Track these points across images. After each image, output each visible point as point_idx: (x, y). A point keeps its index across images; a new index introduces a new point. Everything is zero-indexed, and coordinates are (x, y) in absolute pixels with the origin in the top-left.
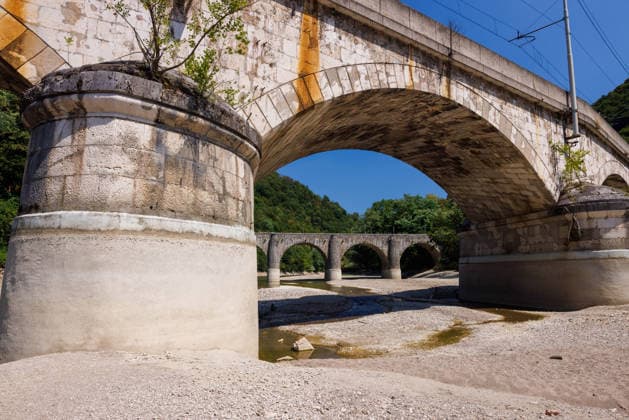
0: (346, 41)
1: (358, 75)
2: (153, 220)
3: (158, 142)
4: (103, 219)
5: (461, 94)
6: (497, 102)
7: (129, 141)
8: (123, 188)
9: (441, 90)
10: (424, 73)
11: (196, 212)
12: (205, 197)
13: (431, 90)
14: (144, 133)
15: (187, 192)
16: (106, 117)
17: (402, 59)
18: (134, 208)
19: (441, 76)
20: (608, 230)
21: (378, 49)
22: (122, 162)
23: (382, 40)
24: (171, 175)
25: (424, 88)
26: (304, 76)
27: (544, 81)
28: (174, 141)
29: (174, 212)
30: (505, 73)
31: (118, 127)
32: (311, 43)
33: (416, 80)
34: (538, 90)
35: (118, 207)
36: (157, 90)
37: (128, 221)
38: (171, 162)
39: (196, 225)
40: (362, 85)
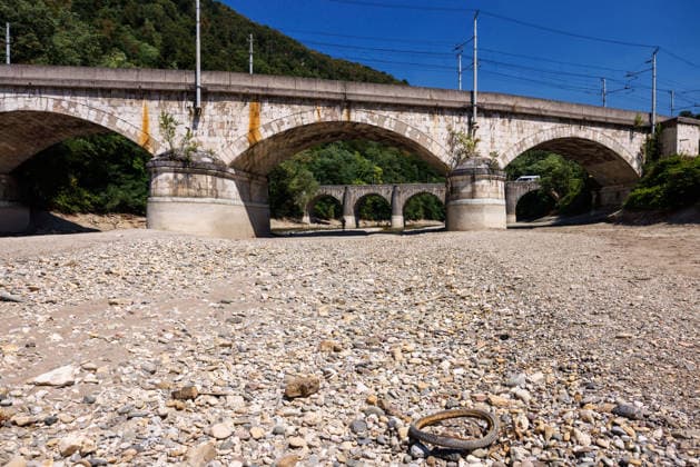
0: (276, 108)
1: (282, 123)
2: (175, 199)
3: (175, 177)
4: (161, 199)
5: (359, 116)
6: (392, 115)
7: (167, 178)
8: (167, 191)
9: (343, 117)
10: (329, 111)
11: (189, 195)
12: (192, 191)
13: (335, 119)
14: (171, 175)
15: (185, 190)
16: (162, 172)
17: (312, 108)
18: (170, 196)
19: (342, 110)
20: (463, 188)
21: (296, 107)
22: (166, 184)
23: (298, 101)
24: (180, 186)
25: (329, 119)
26: (252, 131)
27: (443, 91)
28: (180, 176)
29: (181, 196)
30: (399, 95)
31: (164, 175)
32: (255, 115)
33: (322, 116)
34: (435, 98)
35: (165, 196)
36: (173, 163)
37: (168, 199)
38: (180, 182)
39: (188, 199)
40: (285, 127)
